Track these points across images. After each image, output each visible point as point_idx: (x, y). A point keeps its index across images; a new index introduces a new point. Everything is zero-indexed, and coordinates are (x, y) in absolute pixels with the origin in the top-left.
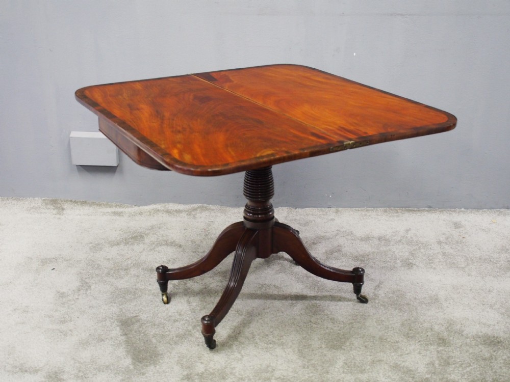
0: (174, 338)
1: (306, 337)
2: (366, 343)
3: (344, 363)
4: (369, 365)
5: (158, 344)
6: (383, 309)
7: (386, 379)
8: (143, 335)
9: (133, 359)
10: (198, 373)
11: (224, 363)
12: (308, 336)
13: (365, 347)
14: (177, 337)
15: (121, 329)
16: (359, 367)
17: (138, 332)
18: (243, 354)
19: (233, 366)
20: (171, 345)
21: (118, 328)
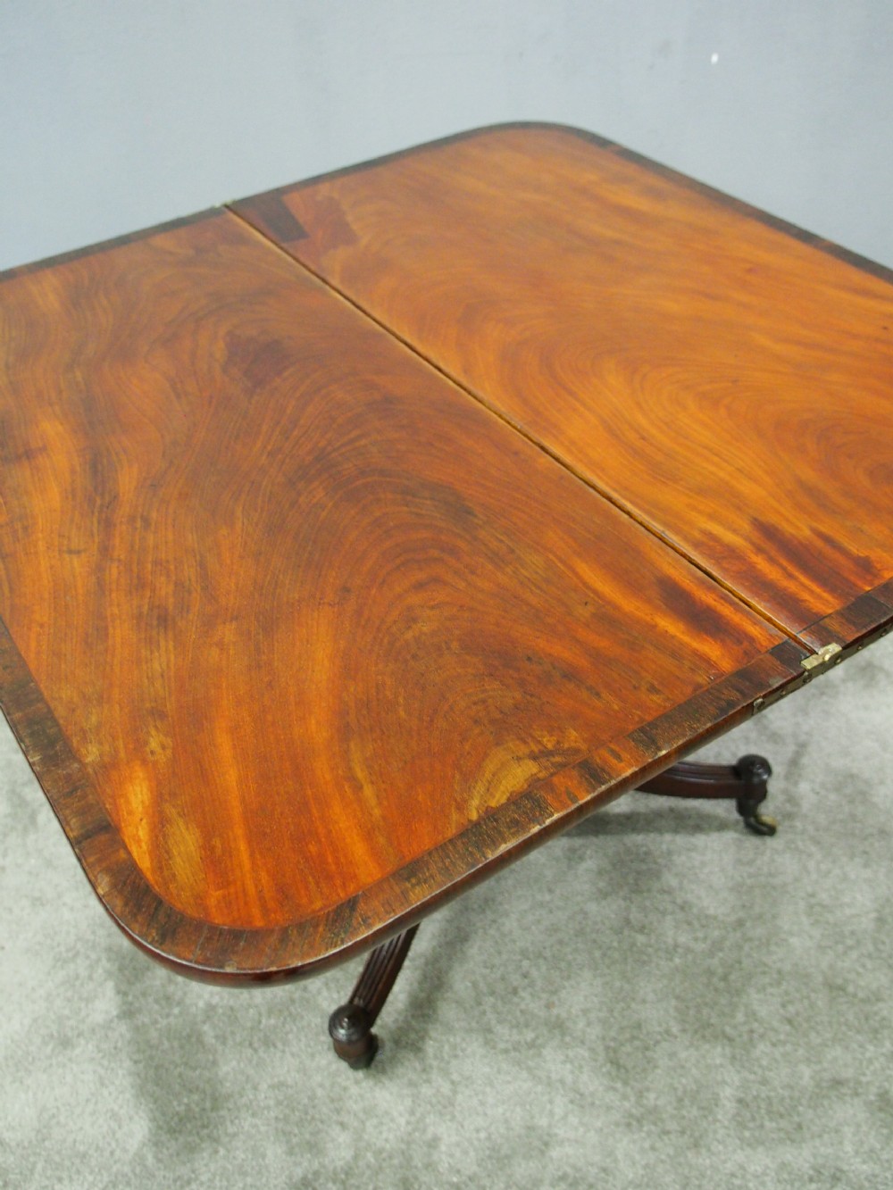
0: (264, 1021)
1: (622, 989)
2: (791, 1008)
3: (740, 1101)
4: (809, 1107)
5: (220, 1048)
6: (819, 856)
7: (864, 1162)
8: (176, 1011)
9: (154, 1120)
10: (335, 1173)
11: (402, 1121)
12: (626, 986)
13: (790, 1022)
14: (270, 1013)
15: (118, 992)
16: (782, 1116)
17: (163, 1003)
18: (455, 1077)
19: (429, 1135)
20: (256, 1050)
21: (110, 985)
